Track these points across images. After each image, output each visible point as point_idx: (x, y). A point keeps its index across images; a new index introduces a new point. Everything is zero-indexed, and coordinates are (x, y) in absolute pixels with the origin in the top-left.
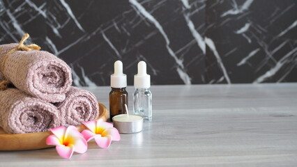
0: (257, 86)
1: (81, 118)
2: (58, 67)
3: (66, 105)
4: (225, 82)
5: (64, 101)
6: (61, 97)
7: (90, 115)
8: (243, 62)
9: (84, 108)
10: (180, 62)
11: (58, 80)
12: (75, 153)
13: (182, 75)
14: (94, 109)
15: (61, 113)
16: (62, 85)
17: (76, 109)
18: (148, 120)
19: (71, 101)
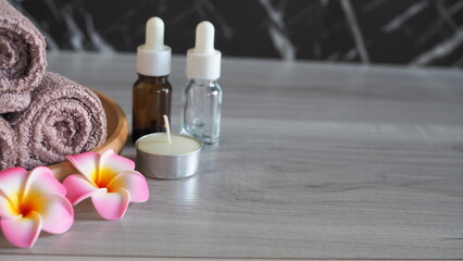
0: (417, 72)
1: (66, 144)
2: (14, 33)
3: (30, 117)
4: (357, 60)
5: (27, 110)
6: (20, 101)
7: (86, 139)
8: (395, 24)
9: (72, 124)
10: (276, 17)
11: (13, 61)
12: (44, 234)
13: (280, 41)
14: (96, 124)
15: (19, 135)
16: (24, 72)
17: (56, 124)
18: (210, 144)
19: (44, 110)
